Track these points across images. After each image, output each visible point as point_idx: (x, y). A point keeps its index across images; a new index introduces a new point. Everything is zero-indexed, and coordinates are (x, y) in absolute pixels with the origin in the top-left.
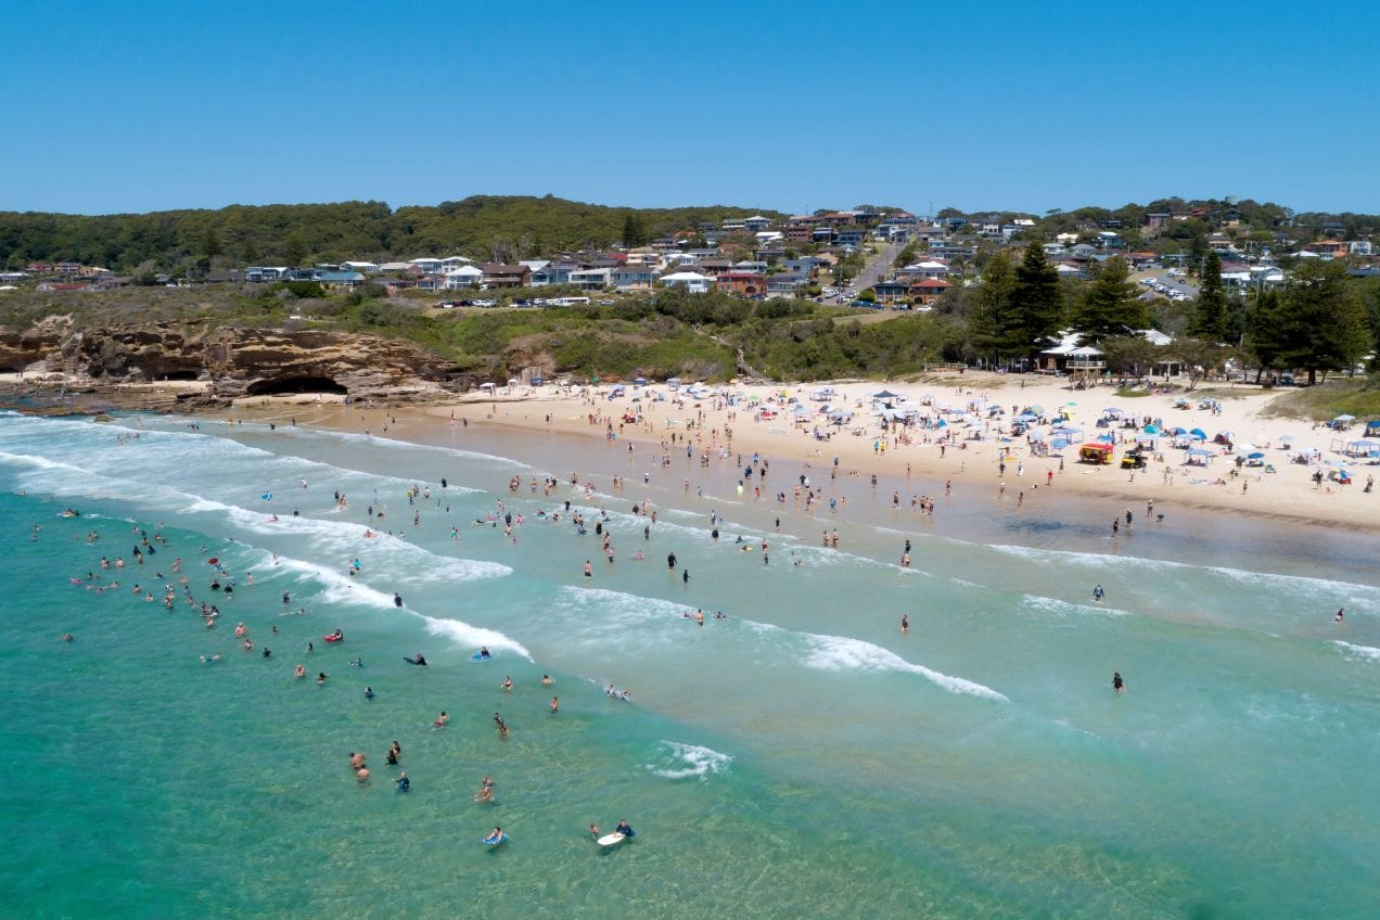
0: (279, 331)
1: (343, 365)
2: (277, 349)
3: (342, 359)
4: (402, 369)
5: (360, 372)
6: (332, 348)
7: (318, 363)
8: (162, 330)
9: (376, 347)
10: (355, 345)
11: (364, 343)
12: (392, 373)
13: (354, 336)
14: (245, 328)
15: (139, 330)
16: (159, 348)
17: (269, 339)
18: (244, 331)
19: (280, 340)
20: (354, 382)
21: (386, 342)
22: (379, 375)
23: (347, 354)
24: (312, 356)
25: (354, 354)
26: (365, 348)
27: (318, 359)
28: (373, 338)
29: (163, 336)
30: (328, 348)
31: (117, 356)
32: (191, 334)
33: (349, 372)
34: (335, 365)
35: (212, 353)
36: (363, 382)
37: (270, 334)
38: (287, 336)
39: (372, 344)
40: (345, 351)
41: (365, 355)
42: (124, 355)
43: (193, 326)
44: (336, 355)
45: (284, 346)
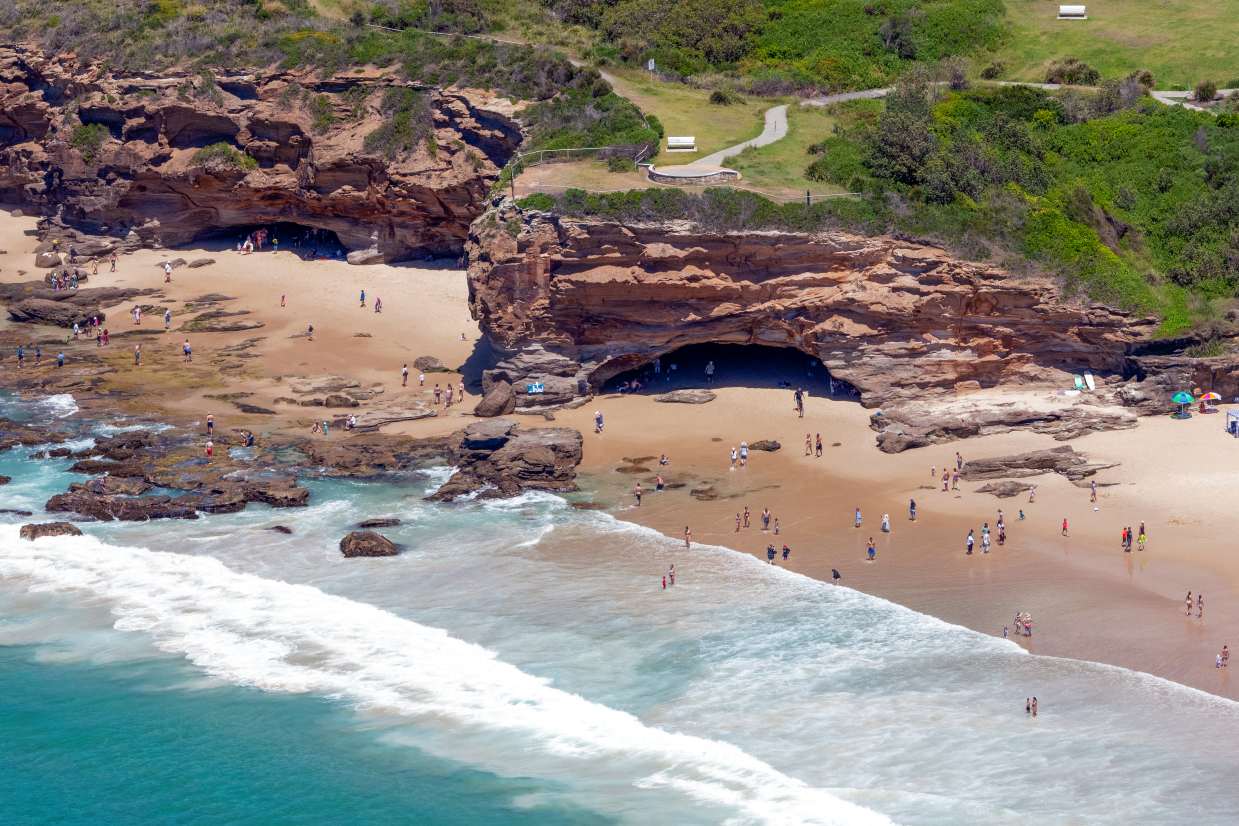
0: (681, 227)
1: (853, 328)
2: (673, 277)
3: (847, 308)
4: (1007, 340)
5: (892, 346)
6: (820, 276)
7: (778, 315)
8: (234, 102)
9: (938, 281)
10: (882, 269)
11: (906, 265)
12: (980, 351)
13: (876, 244)
14: (591, 221)
15: (171, 99)
16: (232, 159)
17: (654, 250)
18: (590, 230)
19: (681, 254)
20: (880, 371)
21: (968, 268)
22: (947, 354)
23: (859, 296)
24: (762, 297)
25: (876, 295)
26: (908, 280)
27: (778, 305)
28: (930, 254)
29: (243, 121)
30: (807, 275)
31: (103, 173)
32: (326, 121)
33: (865, 346)
34: (827, 325)
35: (498, 284)
36: (902, 374)
37: (658, 236)
38: (700, 241)
39: (925, 271)
40: (853, 286)
41: (908, 301)
42: (125, 174)
43: (334, 98)
44: (831, 295)
45: (691, 270)
